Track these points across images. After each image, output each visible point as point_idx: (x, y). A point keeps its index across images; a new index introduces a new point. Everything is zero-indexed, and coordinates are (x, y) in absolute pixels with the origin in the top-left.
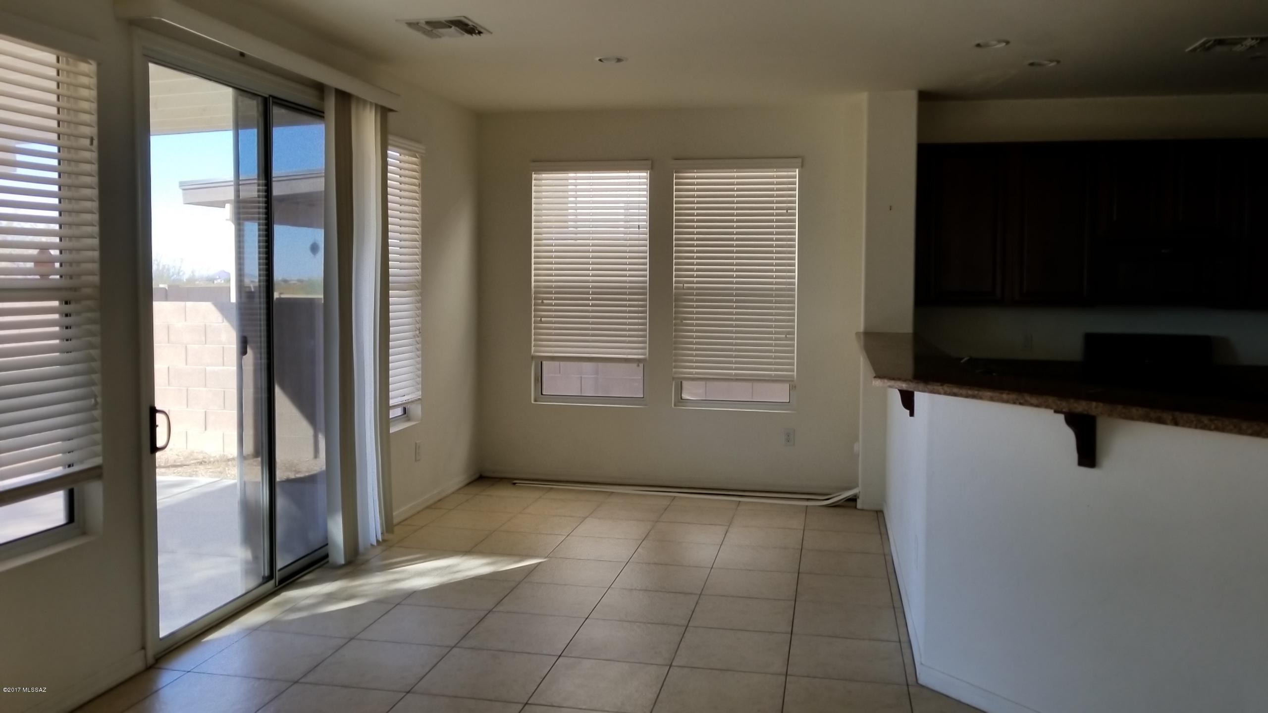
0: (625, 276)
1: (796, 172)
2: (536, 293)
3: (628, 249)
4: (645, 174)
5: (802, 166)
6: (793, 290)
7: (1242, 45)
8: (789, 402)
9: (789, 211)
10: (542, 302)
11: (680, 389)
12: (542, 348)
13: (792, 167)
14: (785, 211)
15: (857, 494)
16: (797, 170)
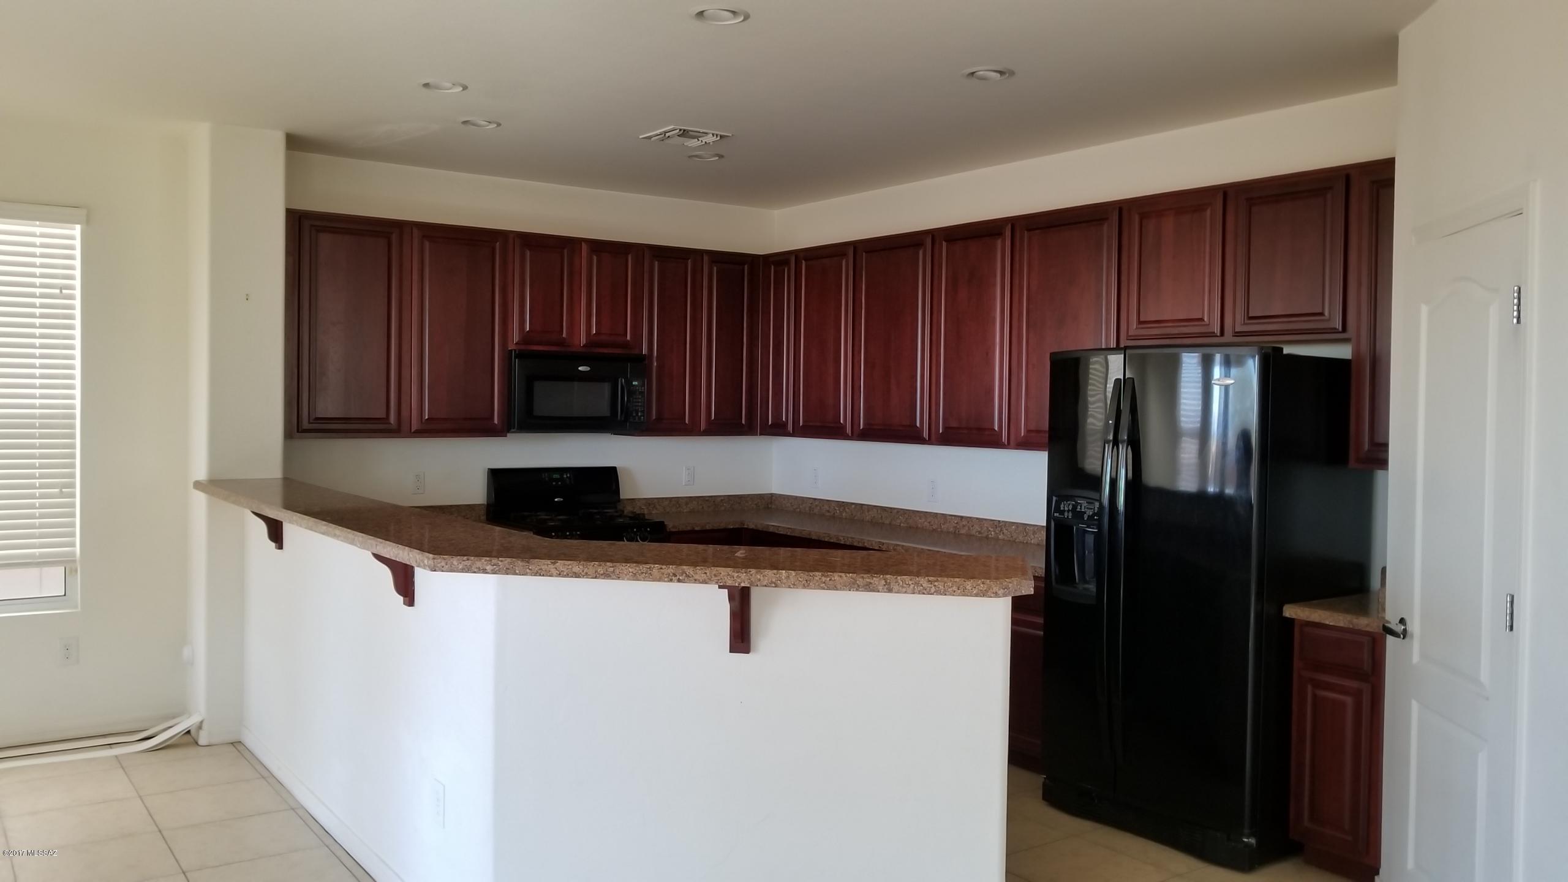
1: (79, 229)
5: (88, 222)
6: (73, 417)
7: (698, 140)
8: (65, 595)
9: (64, 291)
13: (70, 221)
14: (57, 291)
15: (201, 722)
16: (78, 227)
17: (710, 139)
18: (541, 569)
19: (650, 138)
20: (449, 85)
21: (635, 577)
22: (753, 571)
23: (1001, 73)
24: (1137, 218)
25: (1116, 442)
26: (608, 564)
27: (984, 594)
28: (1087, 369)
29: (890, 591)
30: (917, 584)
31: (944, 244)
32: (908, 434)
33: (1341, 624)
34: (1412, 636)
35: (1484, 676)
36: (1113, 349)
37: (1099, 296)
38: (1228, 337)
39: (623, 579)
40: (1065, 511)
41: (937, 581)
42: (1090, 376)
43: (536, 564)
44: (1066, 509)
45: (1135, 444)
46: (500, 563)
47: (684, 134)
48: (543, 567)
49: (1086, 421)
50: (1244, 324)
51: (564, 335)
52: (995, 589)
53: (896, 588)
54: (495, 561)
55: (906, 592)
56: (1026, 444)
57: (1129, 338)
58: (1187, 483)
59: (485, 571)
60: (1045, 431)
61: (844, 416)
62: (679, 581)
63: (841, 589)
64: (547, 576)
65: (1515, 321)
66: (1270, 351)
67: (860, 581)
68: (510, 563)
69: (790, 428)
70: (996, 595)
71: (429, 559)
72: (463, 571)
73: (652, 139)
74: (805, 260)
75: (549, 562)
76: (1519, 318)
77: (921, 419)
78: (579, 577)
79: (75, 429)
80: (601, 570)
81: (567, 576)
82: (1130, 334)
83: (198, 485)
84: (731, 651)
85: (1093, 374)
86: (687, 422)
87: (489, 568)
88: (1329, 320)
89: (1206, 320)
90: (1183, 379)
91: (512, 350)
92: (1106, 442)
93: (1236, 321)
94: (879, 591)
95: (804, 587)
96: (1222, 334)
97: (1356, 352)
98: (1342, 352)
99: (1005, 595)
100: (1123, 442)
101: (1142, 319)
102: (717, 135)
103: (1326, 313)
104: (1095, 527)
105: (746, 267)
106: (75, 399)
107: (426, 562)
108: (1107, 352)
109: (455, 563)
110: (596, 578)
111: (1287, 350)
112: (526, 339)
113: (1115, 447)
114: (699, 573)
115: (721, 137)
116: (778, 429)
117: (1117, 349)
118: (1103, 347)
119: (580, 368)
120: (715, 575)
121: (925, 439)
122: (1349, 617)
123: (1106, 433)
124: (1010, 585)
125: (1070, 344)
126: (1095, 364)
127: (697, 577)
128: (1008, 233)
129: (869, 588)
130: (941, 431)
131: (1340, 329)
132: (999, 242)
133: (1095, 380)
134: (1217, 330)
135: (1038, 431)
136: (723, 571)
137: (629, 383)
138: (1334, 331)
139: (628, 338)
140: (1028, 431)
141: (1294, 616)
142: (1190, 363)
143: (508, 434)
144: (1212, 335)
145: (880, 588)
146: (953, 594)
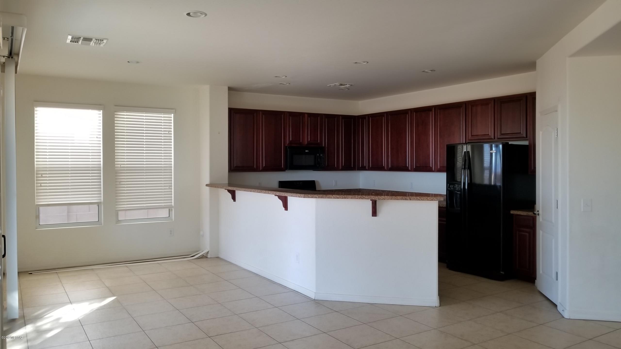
0: (89, 161)
1: (172, 115)
2: (37, 171)
3: (90, 148)
4: (101, 112)
5: (175, 113)
8: (169, 217)
10: (42, 176)
11: (117, 215)
12: (41, 201)
13: (170, 113)
14: (168, 132)
15: (208, 251)
16: (173, 115)
17: (348, 86)
18: (330, 197)
19: (330, 86)
20: (282, 76)
21: (352, 198)
22: (379, 196)
23: (432, 71)
24: (470, 107)
25: (465, 168)
26: (345, 195)
27: (432, 200)
28: (457, 148)
29: (411, 200)
30: (417, 198)
31: (414, 113)
32: (405, 169)
33: (525, 214)
34: (540, 215)
35: (553, 221)
36: (464, 143)
37: (460, 128)
38: (496, 139)
39: (349, 199)
40: (451, 188)
41: (421, 197)
42: (458, 151)
43: (328, 196)
44: (452, 187)
45: (470, 168)
46: (320, 196)
47: (341, 85)
48: (330, 196)
49: (457, 163)
50: (500, 136)
51: (301, 141)
52: (435, 199)
53: (412, 199)
54: (318, 195)
55: (414, 200)
56: (440, 171)
57: (469, 140)
58: (486, 182)
59: (316, 198)
60: (445, 167)
61: (384, 164)
62: (362, 199)
63: (399, 200)
64: (331, 198)
65: (556, 136)
66: (505, 143)
67: (404, 198)
68: (322, 196)
69: (367, 168)
70: (435, 200)
71: (303, 195)
72: (311, 198)
73: (331, 86)
74: (371, 117)
75: (331, 195)
76: (557, 135)
77: (408, 164)
78: (338, 198)
79: (172, 170)
80: (344, 197)
81: (336, 198)
82: (469, 139)
83: (207, 185)
84: (372, 216)
85: (459, 150)
86: (336, 166)
87: (317, 197)
88: (522, 134)
89: (490, 134)
90: (485, 151)
91: (287, 146)
92: (462, 168)
93: (498, 135)
94: (408, 200)
95: (391, 199)
96: (494, 138)
97: (529, 143)
98: (526, 143)
99: (437, 200)
100: (466, 168)
101: (472, 135)
102: (350, 85)
103: (522, 133)
104: (459, 192)
105: (352, 120)
106: (172, 162)
107: (302, 196)
108: (462, 144)
109: (309, 196)
110: (342, 198)
111: (510, 143)
112: (291, 143)
113: (465, 170)
114: (367, 197)
115: (351, 85)
116: (363, 168)
117: (466, 143)
118: (462, 143)
119: (306, 151)
120: (370, 197)
121: (409, 170)
122: (527, 213)
123: (462, 166)
124: (438, 198)
125: (452, 142)
126: (459, 147)
127: (366, 198)
128: (433, 110)
129: (406, 199)
130: (414, 168)
131: (525, 137)
132: (431, 113)
133: (459, 152)
134: (493, 137)
135: (443, 167)
136: (372, 196)
137: (319, 155)
138: (524, 137)
139: (319, 142)
140: (440, 167)
141: (513, 213)
142: (486, 147)
143: (286, 171)
144: (492, 139)
145: (408, 199)
146: (425, 200)
